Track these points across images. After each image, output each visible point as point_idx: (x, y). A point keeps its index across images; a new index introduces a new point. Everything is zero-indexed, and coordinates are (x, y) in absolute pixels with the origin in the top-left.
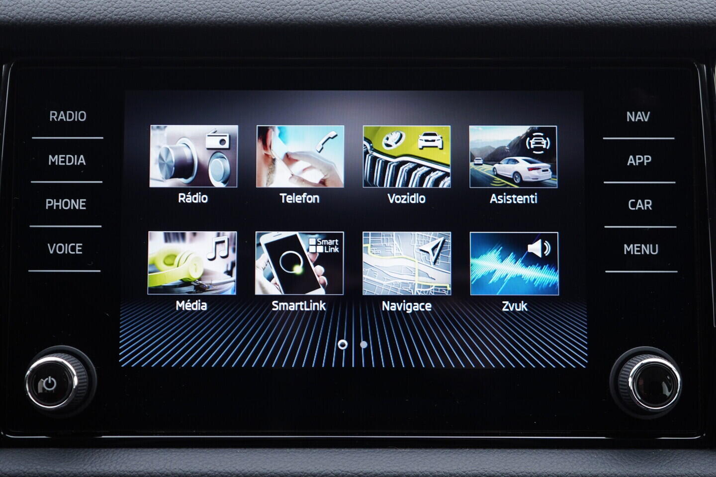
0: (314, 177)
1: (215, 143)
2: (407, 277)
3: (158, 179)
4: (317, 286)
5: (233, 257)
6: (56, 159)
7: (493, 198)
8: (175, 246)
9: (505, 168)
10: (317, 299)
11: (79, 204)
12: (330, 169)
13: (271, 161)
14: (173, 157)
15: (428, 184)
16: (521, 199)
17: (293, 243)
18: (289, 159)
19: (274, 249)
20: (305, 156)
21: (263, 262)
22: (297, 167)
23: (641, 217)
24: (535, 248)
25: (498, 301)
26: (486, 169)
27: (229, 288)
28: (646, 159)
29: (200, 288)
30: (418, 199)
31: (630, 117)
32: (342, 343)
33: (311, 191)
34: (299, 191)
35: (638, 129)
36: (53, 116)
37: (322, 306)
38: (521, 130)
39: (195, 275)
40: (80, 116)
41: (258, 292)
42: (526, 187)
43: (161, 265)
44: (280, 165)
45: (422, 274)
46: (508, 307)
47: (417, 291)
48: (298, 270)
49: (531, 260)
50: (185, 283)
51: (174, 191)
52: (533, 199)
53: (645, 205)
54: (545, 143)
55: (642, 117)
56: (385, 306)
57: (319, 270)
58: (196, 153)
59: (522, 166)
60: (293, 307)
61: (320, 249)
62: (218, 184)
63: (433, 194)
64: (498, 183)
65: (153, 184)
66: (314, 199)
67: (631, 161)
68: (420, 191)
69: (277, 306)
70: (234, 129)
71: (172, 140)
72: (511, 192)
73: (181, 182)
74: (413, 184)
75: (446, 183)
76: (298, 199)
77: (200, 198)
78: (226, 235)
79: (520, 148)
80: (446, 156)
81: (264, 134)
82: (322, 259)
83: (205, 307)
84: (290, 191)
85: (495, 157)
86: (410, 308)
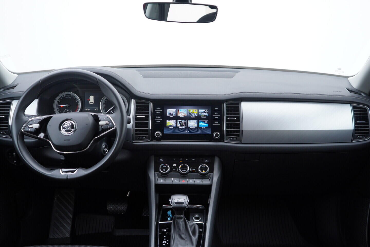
0: (183, 115)
1: (173, 111)
2: (193, 125)
3: (168, 115)
4: (184, 126)
5: (175, 123)
6: (157, 113)
7: (202, 117)
8: (169, 121)
9: (203, 114)
10: (184, 127)
11: (160, 117)
12: (185, 114)
13: (179, 113)
14: (169, 112)
15: (195, 115)
16: (204, 117)
17: (181, 121)
18: (181, 113)
19: (179, 122)
20: (182, 112)
21: (178, 123)
22: (182, 113)
23: (217, 119)
24: (206, 122)
25: (202, 127)
26: (201, 114)
27: (175, 125)
28: (217, 113)
29: (172, 126)
30: (194, 117)
31: (216, 109)
32: (186, 131)
33: (183, 116)
34: (182, 116)
35: (216, 110)
36: (157, 108)
37: (184, 128)
38: (205, 110)
39: (171, 124)
40: (160, 108)
41: (178, 126)
42: (205, 116)
43: (168, 123)
44: (180, 113)
45: (194, 125)
46: (203, 128)
47: (194, 126)
48: (182, 124)
49: (205, 123)
50: (171, 125)
51: (169, 116)
52: (206, 117)
53: (217, 118)
54: (207, 111)
55: (217, 109)
56: (191, 128)
57: (184, 124)
58: (171, 112)
59: (205, 114)
60: (181, 128)
61: (184, 122)
62: (174, 115)
63: (196, 116)
64: (202, 115)
65: (167, 115)
66: (184, 117)
67: (216, 113)
68: (194, 116)
69: (180, 128)
70: (175, 110)
71: (169, 111)
72: (203, 116)
73: (170, 115)
74: (193, 115)
75: (197, 115)
76: (182, 117)
77: (172, 117)
78: (175, 120)
79: (204, 112)
80: (197, 113)
81: (178, 110)
82: (184, 123)
83: (172, 128)
84: (181, 116)
85: (202, 113)
86: (193, 128)
